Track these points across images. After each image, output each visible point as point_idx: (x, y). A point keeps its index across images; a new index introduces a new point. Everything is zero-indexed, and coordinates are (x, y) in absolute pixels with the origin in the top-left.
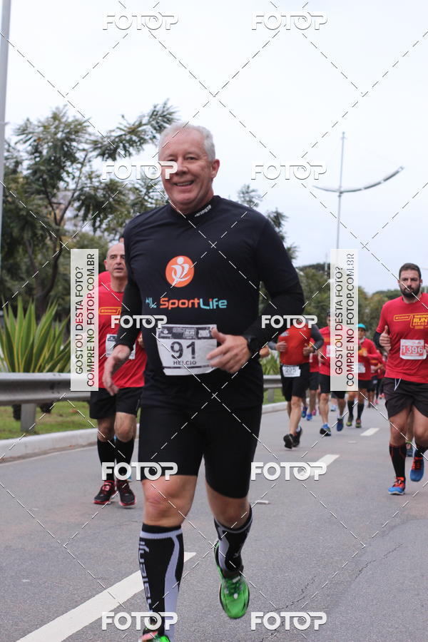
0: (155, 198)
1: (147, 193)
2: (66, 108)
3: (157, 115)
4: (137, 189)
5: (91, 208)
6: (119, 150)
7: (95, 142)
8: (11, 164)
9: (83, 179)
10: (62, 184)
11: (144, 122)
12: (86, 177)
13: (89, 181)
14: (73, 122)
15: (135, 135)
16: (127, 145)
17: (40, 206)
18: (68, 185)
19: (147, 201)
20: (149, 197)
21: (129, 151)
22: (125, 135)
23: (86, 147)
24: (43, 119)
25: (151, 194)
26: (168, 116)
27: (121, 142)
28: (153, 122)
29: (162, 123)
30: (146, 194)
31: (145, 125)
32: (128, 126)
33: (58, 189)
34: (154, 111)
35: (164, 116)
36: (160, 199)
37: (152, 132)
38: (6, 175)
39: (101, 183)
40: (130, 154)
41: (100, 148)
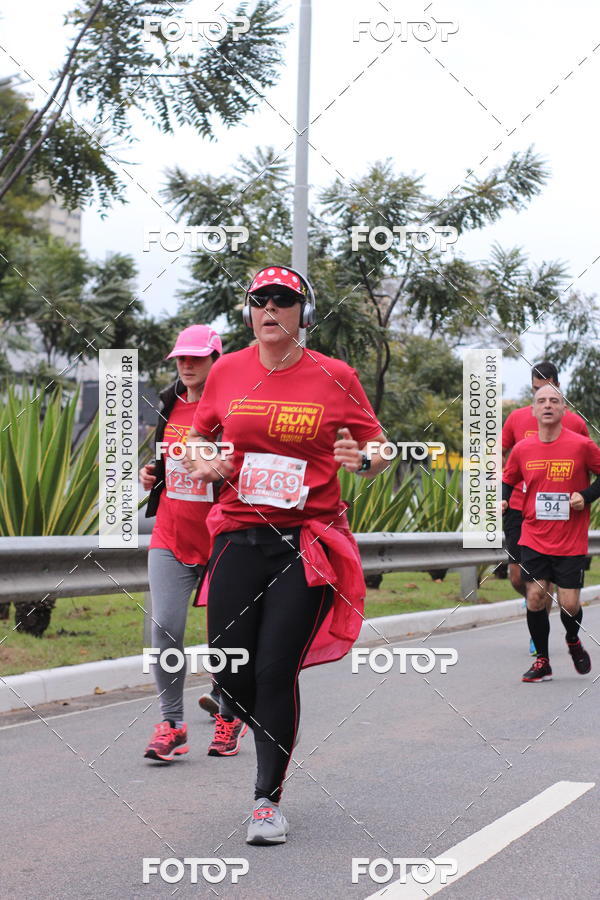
0: (518, 283)
1: (508, 276)
2: (391, 162)
3: (518, 167)
4: (492, 272)
5: (429, 299)
6: (465, 219)
7: (432, 209)
8: (316, 243)
9: (416, 260)
10: (387, 270)
11: (500, 178)
12: (420, 257)
13: (424, 264)
14: (401, 181)
15: (488, 198)
16: (477, 211)
17: (357, 300)
18: (395, 270)
19: (506, 288)
20: (510, 283)
21: (479, 220)
22: (473, 197)
23: (420, 215)
24: (358, 180)
25: (512, 279)
26: (533, 168)
27: (469, 208)
28: (512, 178)
29: (525, 178)
30: (504, 279)
31: (501, 182)
32: (477, 184)
33: (382, 276)
34: (513, 162)
35: (528, 169)
36: (525, 285)
37: (511, 192)
38: (310, 258)
39: (441, 265)
40: (481, 223)
41: (439, 216)
